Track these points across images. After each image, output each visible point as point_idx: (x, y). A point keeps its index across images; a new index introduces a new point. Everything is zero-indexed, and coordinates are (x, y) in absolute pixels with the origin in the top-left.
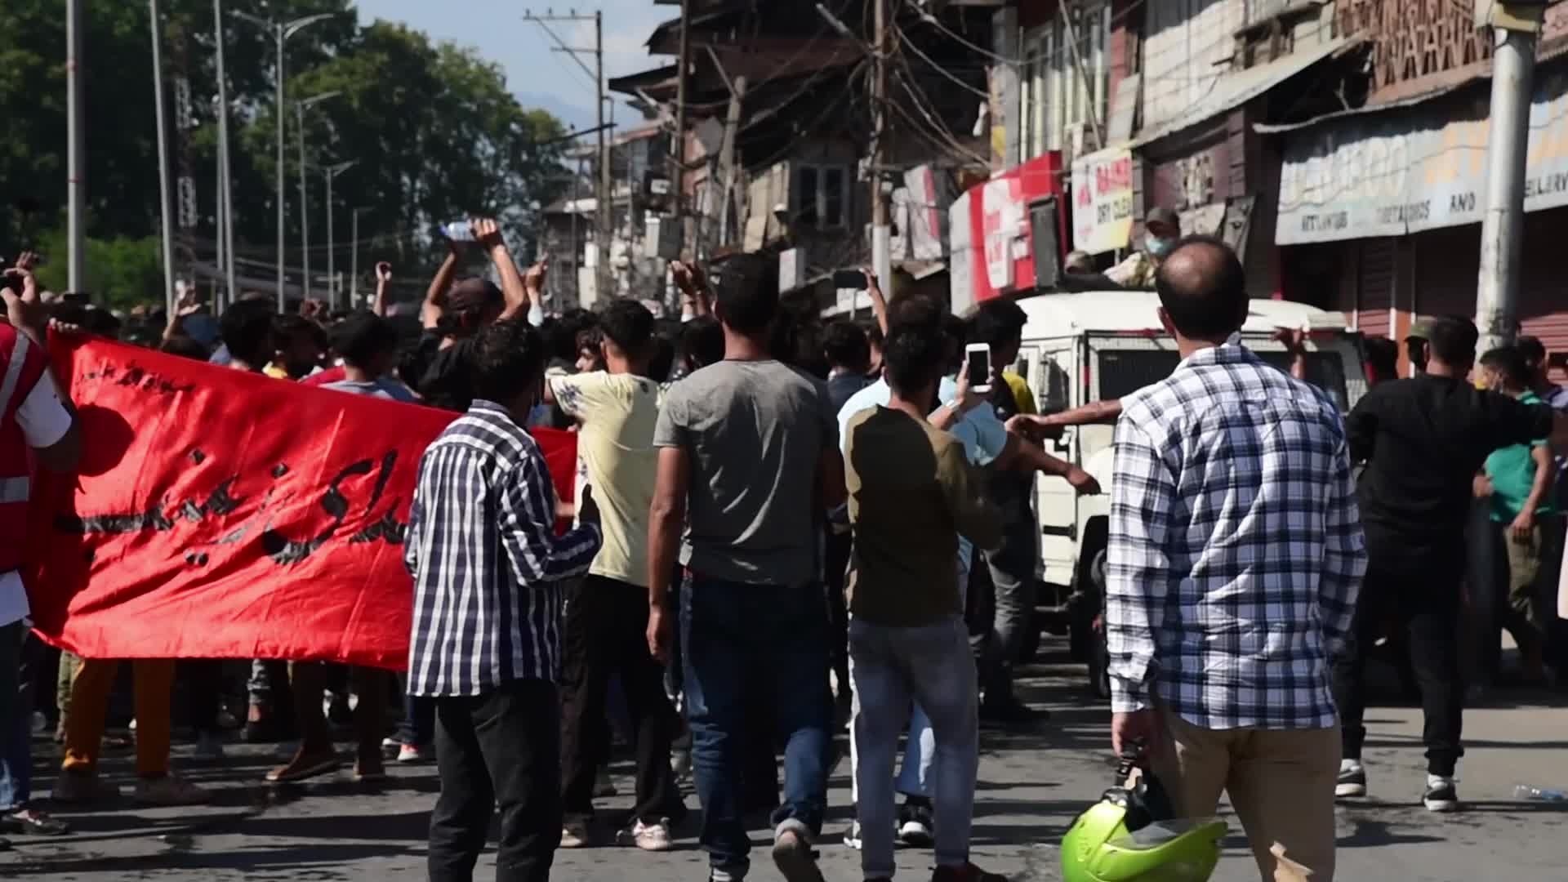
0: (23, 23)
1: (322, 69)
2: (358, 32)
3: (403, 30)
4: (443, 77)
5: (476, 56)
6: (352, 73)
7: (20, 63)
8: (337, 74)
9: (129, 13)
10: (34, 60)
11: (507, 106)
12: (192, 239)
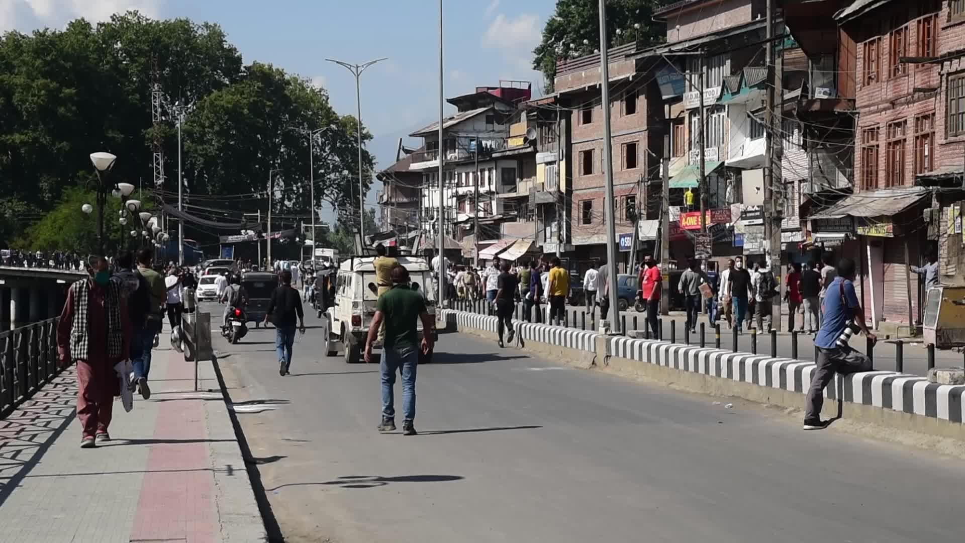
0: (46, 63)
1: (224, 91)
2: (243, 69)
3: (270, 68)
4: (293, 98)
5: (310, 85)
6: (242, 93)
7: (45, 86)
8: (233, 94)
9: (109, 58)
10: (54, 85)
11: (329, 115)
12: (162, 192)
